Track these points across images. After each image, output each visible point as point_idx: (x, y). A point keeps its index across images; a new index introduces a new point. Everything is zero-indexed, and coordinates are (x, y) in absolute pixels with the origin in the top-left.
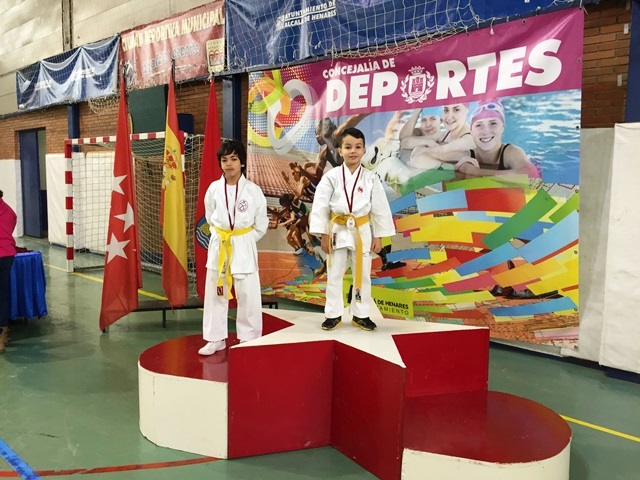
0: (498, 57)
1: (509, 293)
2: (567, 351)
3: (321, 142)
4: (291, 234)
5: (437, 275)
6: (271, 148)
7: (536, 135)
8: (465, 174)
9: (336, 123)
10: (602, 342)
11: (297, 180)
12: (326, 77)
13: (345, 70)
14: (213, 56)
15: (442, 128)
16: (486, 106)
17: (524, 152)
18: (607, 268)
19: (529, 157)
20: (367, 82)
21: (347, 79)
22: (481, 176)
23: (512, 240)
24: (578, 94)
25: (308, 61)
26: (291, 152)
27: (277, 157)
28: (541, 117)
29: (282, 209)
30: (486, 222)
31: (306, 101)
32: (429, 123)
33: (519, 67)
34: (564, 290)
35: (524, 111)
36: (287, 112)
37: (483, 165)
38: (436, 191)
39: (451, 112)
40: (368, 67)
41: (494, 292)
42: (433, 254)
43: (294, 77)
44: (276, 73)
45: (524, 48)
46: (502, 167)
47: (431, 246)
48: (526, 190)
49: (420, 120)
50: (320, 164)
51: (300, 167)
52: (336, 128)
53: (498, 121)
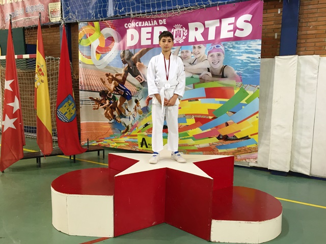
0: (221, 22)
1: (226, 138)
2: (252, 164)
3: (124, 62)
4: (107, 112)
5: (190, 131)
6: (94, 65)
7: (240, 61)
8: (205, 80)
9: (133, 53)
10: (270, 158)
11: (110, 83)
12: (127, 27)
13: (138, 24)
14: (53, 12)
15: (192, 56)
16: (215, 46)
17: (233, 70)
18: (271, 124)
19: (236, 72)
20: (151, 31)
21: (139, 29)
22: (213, 81)
23: (227, 112)
24: (260, 42)
25: (116, 18)
26: (107, 67)
27: (98, 70)
28: (242, 53)
29: (101, 99)
30: (215, 104)
31: (115, 40)
32: (185, 54)
33: (231, 27)
34: (251, 135)
35: (234, 49)
36: (103, 46)
37: (213, 75)
38: (190, 88)
39: (197, 49)
40: (151, 23)
41: (219, 138)
42: (188, 120)
43: (107, 26)
44: (96, 24)
45: (234, 18)
46: (223, 77)
47: (187, 116)
48: (234, 88)
49: (180, 52)
50: (124, 74)
51: (112, 76)
52: (133, 55)
53: (221, 54)
